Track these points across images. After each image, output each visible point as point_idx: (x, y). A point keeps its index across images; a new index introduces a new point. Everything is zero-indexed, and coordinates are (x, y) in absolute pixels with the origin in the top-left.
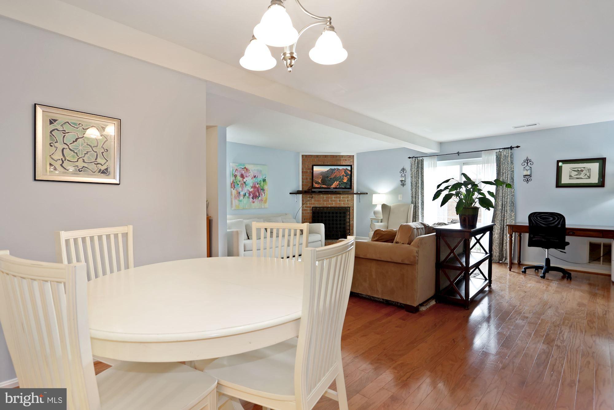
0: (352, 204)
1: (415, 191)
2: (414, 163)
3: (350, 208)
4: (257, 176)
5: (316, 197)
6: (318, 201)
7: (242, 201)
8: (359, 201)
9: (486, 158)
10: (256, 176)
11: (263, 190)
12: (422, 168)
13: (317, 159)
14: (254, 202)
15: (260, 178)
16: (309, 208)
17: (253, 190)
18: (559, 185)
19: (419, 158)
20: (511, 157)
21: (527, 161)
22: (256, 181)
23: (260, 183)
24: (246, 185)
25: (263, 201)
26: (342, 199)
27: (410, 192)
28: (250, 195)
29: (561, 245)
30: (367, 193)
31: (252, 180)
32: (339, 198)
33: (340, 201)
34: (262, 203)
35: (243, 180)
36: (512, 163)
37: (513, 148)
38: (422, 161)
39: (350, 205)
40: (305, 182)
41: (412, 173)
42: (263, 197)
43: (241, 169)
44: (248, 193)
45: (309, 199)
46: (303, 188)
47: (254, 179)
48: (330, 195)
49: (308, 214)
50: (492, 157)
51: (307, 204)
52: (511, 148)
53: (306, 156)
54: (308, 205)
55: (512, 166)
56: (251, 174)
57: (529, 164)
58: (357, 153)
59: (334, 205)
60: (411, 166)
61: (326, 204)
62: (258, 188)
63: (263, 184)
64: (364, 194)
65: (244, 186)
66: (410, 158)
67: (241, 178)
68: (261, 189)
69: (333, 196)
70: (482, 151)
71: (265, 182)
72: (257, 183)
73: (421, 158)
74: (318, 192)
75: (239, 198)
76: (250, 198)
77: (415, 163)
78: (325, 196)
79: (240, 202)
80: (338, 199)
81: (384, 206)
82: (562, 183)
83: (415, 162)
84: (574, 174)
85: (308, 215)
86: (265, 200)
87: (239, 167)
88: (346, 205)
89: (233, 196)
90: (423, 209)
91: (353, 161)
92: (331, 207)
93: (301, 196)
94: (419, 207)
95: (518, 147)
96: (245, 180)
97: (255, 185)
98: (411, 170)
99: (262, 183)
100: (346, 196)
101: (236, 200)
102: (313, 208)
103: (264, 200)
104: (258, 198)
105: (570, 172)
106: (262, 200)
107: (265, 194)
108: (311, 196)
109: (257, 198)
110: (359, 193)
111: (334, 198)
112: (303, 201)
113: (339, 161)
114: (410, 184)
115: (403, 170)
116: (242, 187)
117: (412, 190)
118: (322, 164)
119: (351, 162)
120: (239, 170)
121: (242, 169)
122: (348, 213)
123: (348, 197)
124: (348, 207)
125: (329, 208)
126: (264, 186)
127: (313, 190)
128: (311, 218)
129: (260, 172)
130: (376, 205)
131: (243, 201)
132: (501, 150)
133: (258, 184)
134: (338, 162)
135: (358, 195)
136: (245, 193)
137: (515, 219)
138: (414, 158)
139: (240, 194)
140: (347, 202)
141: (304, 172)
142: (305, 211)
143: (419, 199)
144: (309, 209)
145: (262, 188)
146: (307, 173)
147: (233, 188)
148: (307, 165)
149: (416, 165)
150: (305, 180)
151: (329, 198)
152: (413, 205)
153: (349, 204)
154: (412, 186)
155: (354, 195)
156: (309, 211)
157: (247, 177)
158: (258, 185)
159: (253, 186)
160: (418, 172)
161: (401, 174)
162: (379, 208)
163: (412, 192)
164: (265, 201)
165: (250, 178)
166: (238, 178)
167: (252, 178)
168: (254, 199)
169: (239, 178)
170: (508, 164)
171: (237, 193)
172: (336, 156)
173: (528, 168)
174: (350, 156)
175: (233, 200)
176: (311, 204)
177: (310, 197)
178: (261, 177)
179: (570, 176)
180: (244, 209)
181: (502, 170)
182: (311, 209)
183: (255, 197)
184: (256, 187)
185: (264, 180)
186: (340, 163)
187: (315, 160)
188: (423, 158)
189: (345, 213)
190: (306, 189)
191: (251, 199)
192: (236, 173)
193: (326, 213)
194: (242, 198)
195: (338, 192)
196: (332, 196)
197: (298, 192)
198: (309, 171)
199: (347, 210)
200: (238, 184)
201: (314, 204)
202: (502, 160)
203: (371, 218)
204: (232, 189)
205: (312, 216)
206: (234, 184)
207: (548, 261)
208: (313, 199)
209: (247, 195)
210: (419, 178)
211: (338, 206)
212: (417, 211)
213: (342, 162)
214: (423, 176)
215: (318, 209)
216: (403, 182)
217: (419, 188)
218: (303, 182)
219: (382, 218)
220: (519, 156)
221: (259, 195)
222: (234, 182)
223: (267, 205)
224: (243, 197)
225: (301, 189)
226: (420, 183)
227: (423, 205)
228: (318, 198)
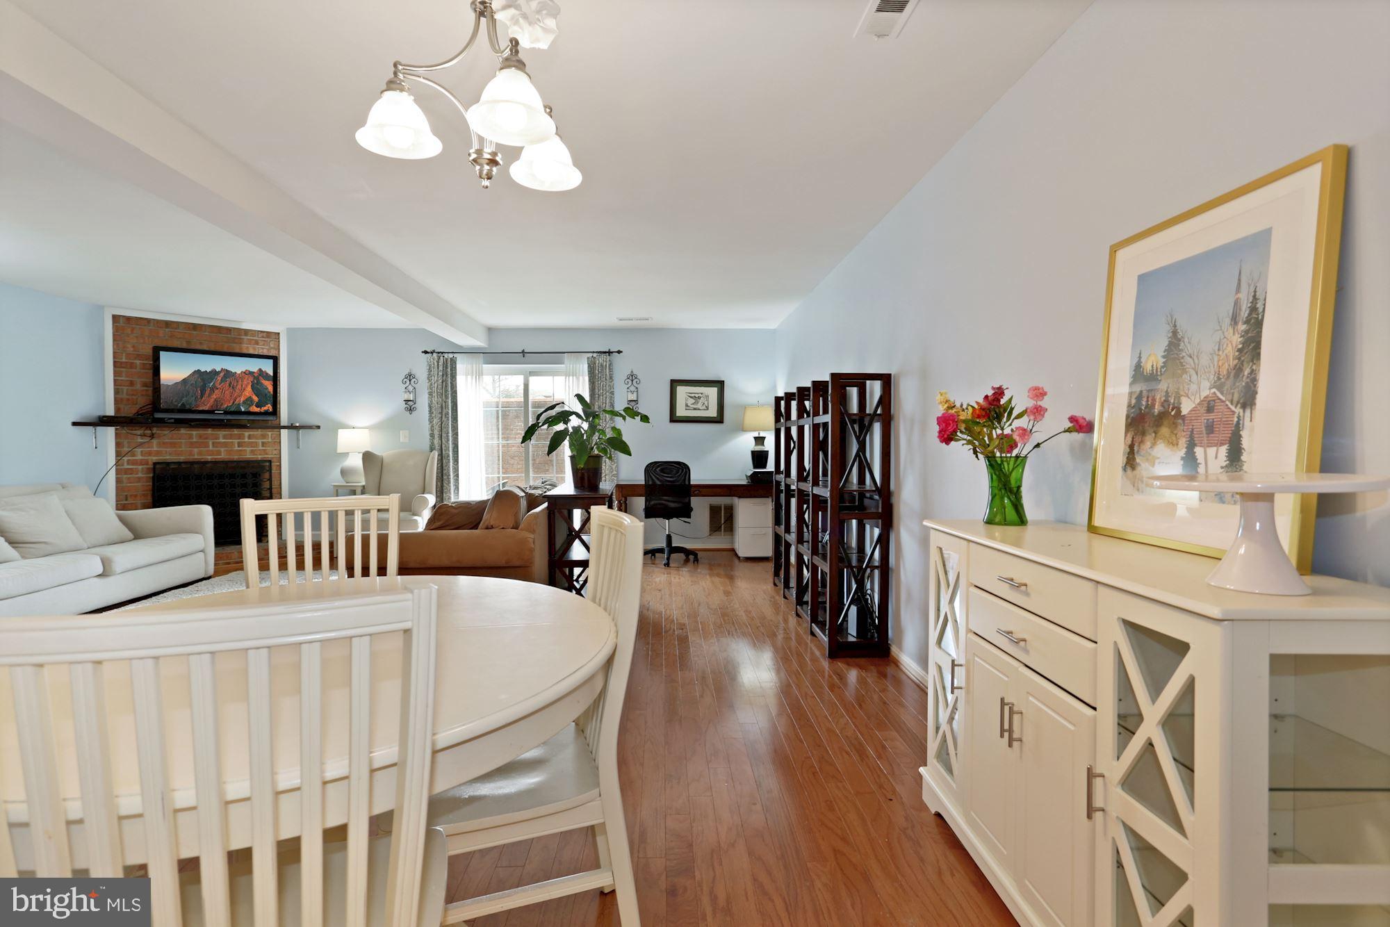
0: (275, 452)
1: (440, 423)
2: (436, 364)
3: (270, 462)
5: (166, 434)
6: (173, 445)
8: (296, 444)
9: (571, 366)
12: (454, 377)
13: (167, 330)
16: (141, 464)
18: (674, 419)
19: (446, 355)
20: (610, 369)
21: (632, 377)
26: (246, 440)
27: (427, 425)
29: (684, 512)
30: (318, 427)
32: (239, 439)
33: (242, 446)
36: (611, 378)
37: (612, 352)
38: (453, 361)
39: (270, 456)
40: (127, 394)
41: (431, 384)
45: (140, 440)
46: (117, 409)
48: (210, 431)
49: (139, 482)
50: (581, 366)
51: (134, 455)
52: (610, 353)
53: (128, 319)
54: (139, 457)
55: (611, 384)
57: (634, 382)
58: (287, 329)
59: (223, 456)
60: (430, 371)
61: (200, 453)
64: (310, 427)
66: (426, 352)
69: (222, 433)
70: (564, 353)
73: (451, 356)
74: (173, 421)
77: (438, 365)
78: (194, 433)
80: (236, 441)
81: (368, 457)
82: (677, 415)
83: (438, 362)
84: (691, 401)
85: (139, 484)
88: (260, 455)
90: (456, 461)
91: (276, 347)
92: (215, 463)
93: (110, 432)
94: (448, 456)
95: (619, 352)
98: (428, 378)
100: (259, 432)
102: (157, 466)
105: (686, 400)
108: (148, 432)
110: (298, 425)
111: (224, 438)
112: (118, 445)
113: (236, 343)
114: (427, 409)
115: (410, 377)
117: (431, 421)
118: (184, 346)
119: (272, 348)
122: (267, 475)
123: (264, 436)
124: (266, 461)
125: (209, 465)
127: (158, 415)
128: (150, 493)
130: (346, 455)
132: (595, 355)
134: (234, 345)
135: (294, 431)
137: (617, 475)
138: (435, 355)
140: (261, 448)
141: (121, 363)
142: (126, 474)
143: (448, 440)
144: (140, 467)
146: (131, 368)
148: (133, 347)
149: (441, 368)
150: (125, 388)
151: (206, 438)
152: (436, 454)
153: (267, 454)
154: (431, 412)
155: (282, 430)
156: (140, 475)
160: (444, 383)
161: (405, 386)
162: (356, 462)
163: (432, 426)
170: (606, 379)
172: (229, 330)
173: (632, 388)
174: (268, 334)
176: (149, 455)
177: (143, 435)
179: (687, 405)
181: (597, 390)
182: (148, 468)
186: (241, 349)
187: (161, 335)
188: (455, 355)
189: (256, 475)
190: (129, 411)
193: (198, 477)
195: (233, 422)
196: (219, 433)
197: (104, 421)
198: (138, 362)
199: (263, 467)
201: (158, 453)
202: (597, 372)
203: (334, 486)
205: (151, 487)
207: (669, 538)
208: (155, 441)
210: (447, 397)
211: (236, 457)
212: (444, 465)
213: (244, 346)
214: (456, 393)
215: (172, 466)
216: (410, 403)
217: (448, 417)
218: (117, 392)
219: (364, 484)
220: (622, 368)
225: (110, 411)
226: (450, 407)
227: (458, 451)
228: (171, 439)
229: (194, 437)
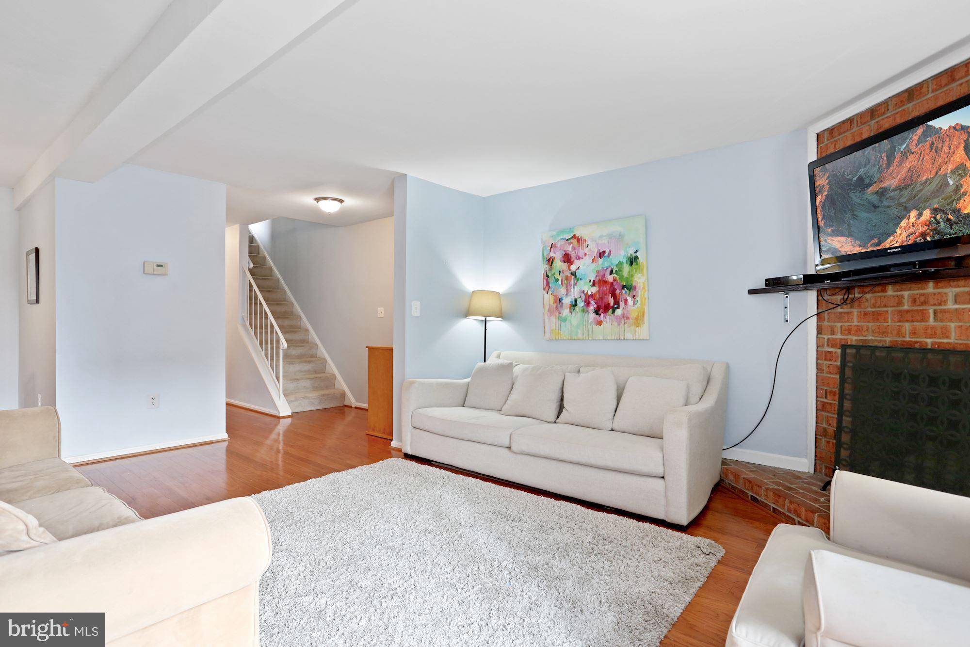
4: (610, 252)
5: (868, 299)
6: (876, 316)
7: (567, 321)
10: (604, 252)
11: (629, 287)
14: (600, 323)
15: (620, 256)
17: (599, 292)
22: (606, 264)
23: (620, 271)
24: (578, 279)
25: (628, 318)
28: (588, 304)
31: (594, 264)
34: (626, 325)
35: (569, 268)
42: (631, 307)
43: (563, 242)
44: (584, 299)
45: (840, 310)
47: (601, 261)
48: (931, 289)
51: (834, 332)
53: (831, 131)
54: (839, 336)
56: (590, 250)
59: (953, 339)
62: (612, 284)
63: (629, 272)
65: (573, 282)
67: (563, 264)
68: (624, 287)
69: (952, 290)
71: (637, 264)
72: (609, 271)
75: (560, 313)
76: (587, 311)
78: (906, 294)
79: (562, 323)
86: (635, 316)
87: (559, 238)
89: (547, 308)
93: (810, 298)
96: (573, 268)
97: (603, 276)
99: (626, 268)
101: (553, 318)
102: (848, 351)
103: (633, 314)
104: (614, 312)
106: (625, 317)
107: (637, 299)
108: (847, 296)
109: (610, 311)
112: (819, 317)
116: (567, 287)
120: (559, 245)
121: (567, 240)
126: (632, 276)
129: (619, 238)
131: (570, 321)
133: (611, 272)
136: (576, 300)
139: (562, 304)
144: (836, 350)
145: (627, 282)
147: (547, 289)
156: (834, 363)
157: (579, 258)
158: (613, 275)
159: (597, 280)
164: (637, 319)
165: (587, 260)
166: (556, 266)
167: (593, 261)
168: (600, 315)
169: (559, 264)
171: (555, 302)
175: (546, 316)
176: (849, 333)
178: (623, 253)
180: (571, 339)
182: (839, 353)
183: (602, 308)
184: (606, 282)
185: (633, 261)
191: (592, 316)
192: (552, 254)
194: (566, 312)
200: (557, 280)
201: (859, 330)
204: (545, 293)
206: (547, 280)
208: (855, 312)
209: (581, 304)
221: (617, 302)
222: (547, 276)
223: (643, 332)
224: (568, 310)
228: (874, 306)
229: (905, 301)
